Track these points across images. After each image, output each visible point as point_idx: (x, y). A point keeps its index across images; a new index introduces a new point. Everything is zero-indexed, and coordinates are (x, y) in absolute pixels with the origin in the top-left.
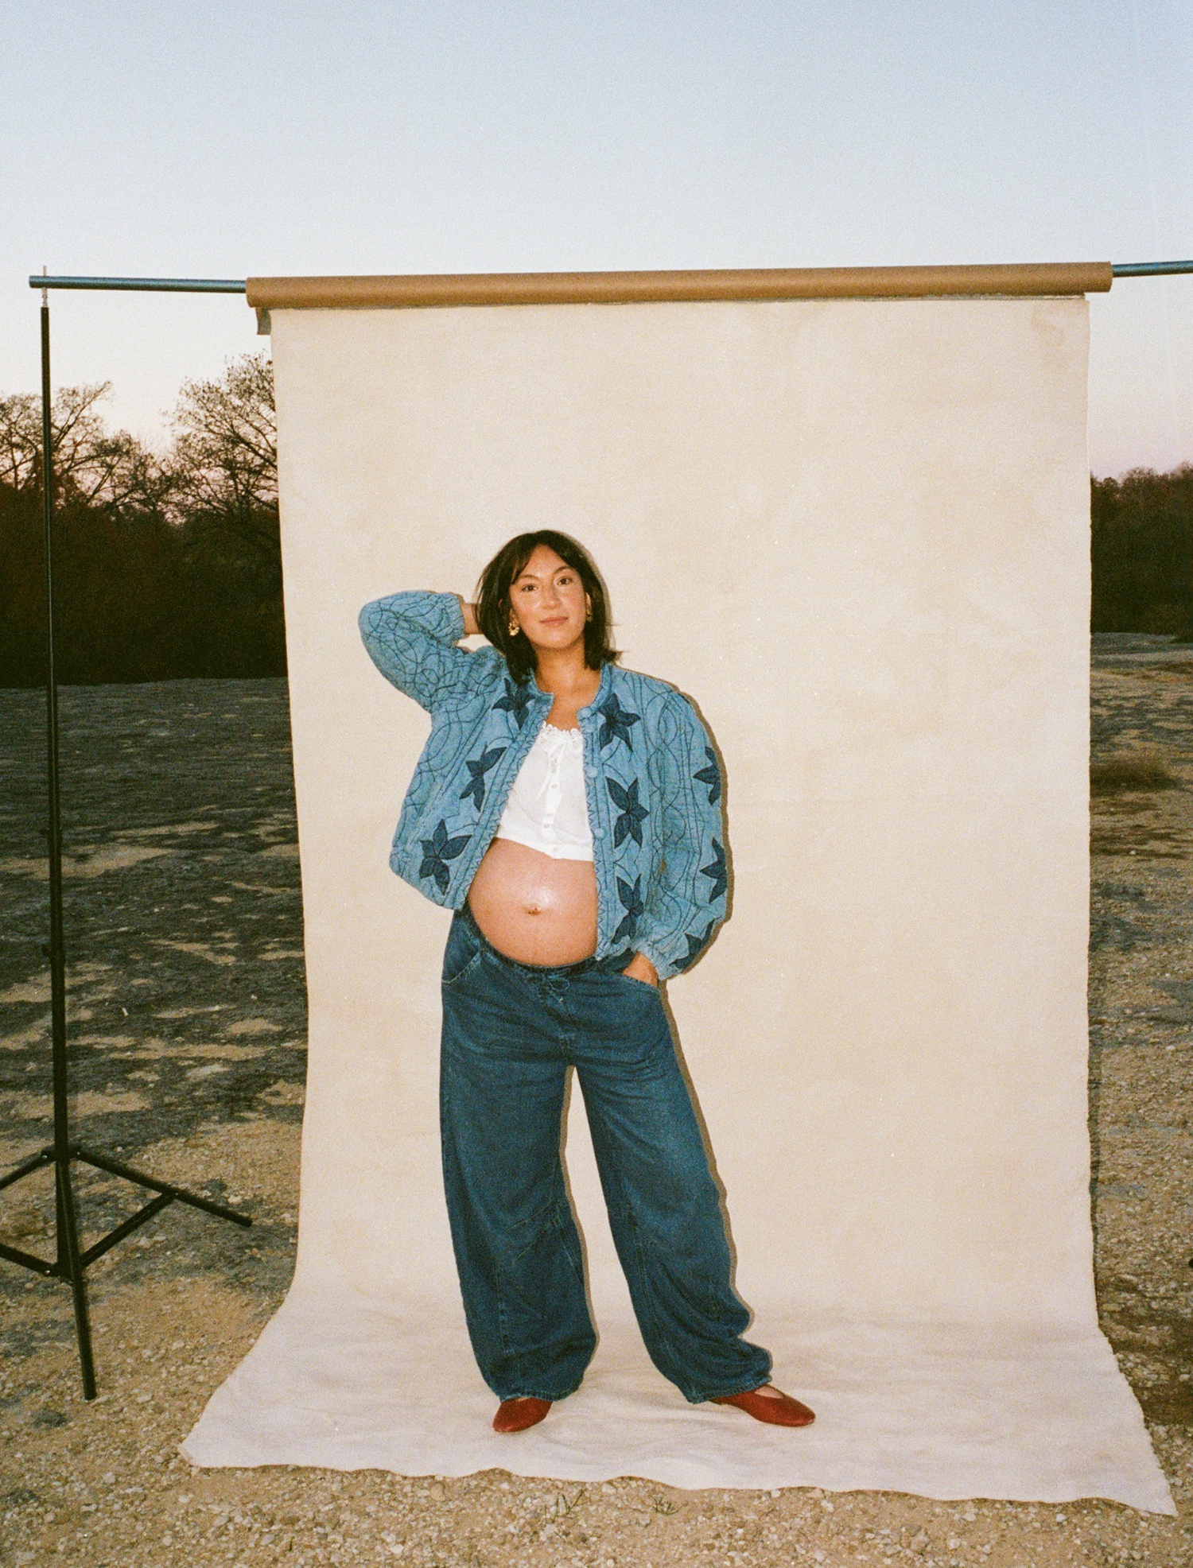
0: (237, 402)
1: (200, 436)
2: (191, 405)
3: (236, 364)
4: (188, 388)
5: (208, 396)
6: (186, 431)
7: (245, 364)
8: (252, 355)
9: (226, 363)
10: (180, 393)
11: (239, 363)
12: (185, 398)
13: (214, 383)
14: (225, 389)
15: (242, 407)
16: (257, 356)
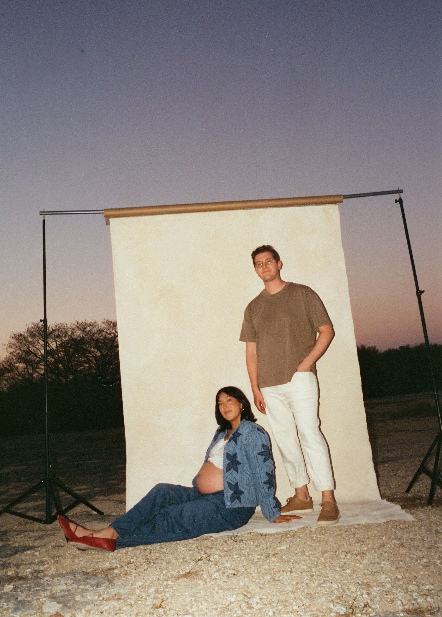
0: (30, 339)
1: (17, 352)
2: (14, 341)
3: (30, 326)
4: (13, 335)
5: (19, 338)
6: (12, 350)
7: (33, 326)
8: (36, 323)
9: (26, 326)
10: (10, 337)
11: (31, 326)
12: (12, 339)
13: (22, 333)
14: (26, 335)
15: (32, 341)
16: (38, 323)
